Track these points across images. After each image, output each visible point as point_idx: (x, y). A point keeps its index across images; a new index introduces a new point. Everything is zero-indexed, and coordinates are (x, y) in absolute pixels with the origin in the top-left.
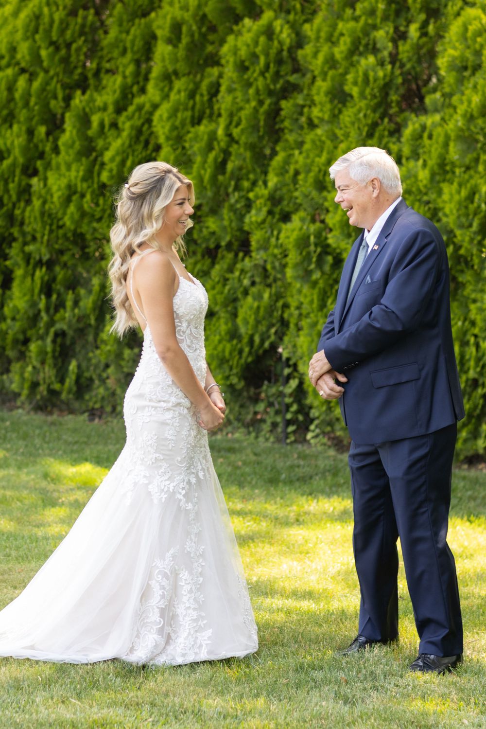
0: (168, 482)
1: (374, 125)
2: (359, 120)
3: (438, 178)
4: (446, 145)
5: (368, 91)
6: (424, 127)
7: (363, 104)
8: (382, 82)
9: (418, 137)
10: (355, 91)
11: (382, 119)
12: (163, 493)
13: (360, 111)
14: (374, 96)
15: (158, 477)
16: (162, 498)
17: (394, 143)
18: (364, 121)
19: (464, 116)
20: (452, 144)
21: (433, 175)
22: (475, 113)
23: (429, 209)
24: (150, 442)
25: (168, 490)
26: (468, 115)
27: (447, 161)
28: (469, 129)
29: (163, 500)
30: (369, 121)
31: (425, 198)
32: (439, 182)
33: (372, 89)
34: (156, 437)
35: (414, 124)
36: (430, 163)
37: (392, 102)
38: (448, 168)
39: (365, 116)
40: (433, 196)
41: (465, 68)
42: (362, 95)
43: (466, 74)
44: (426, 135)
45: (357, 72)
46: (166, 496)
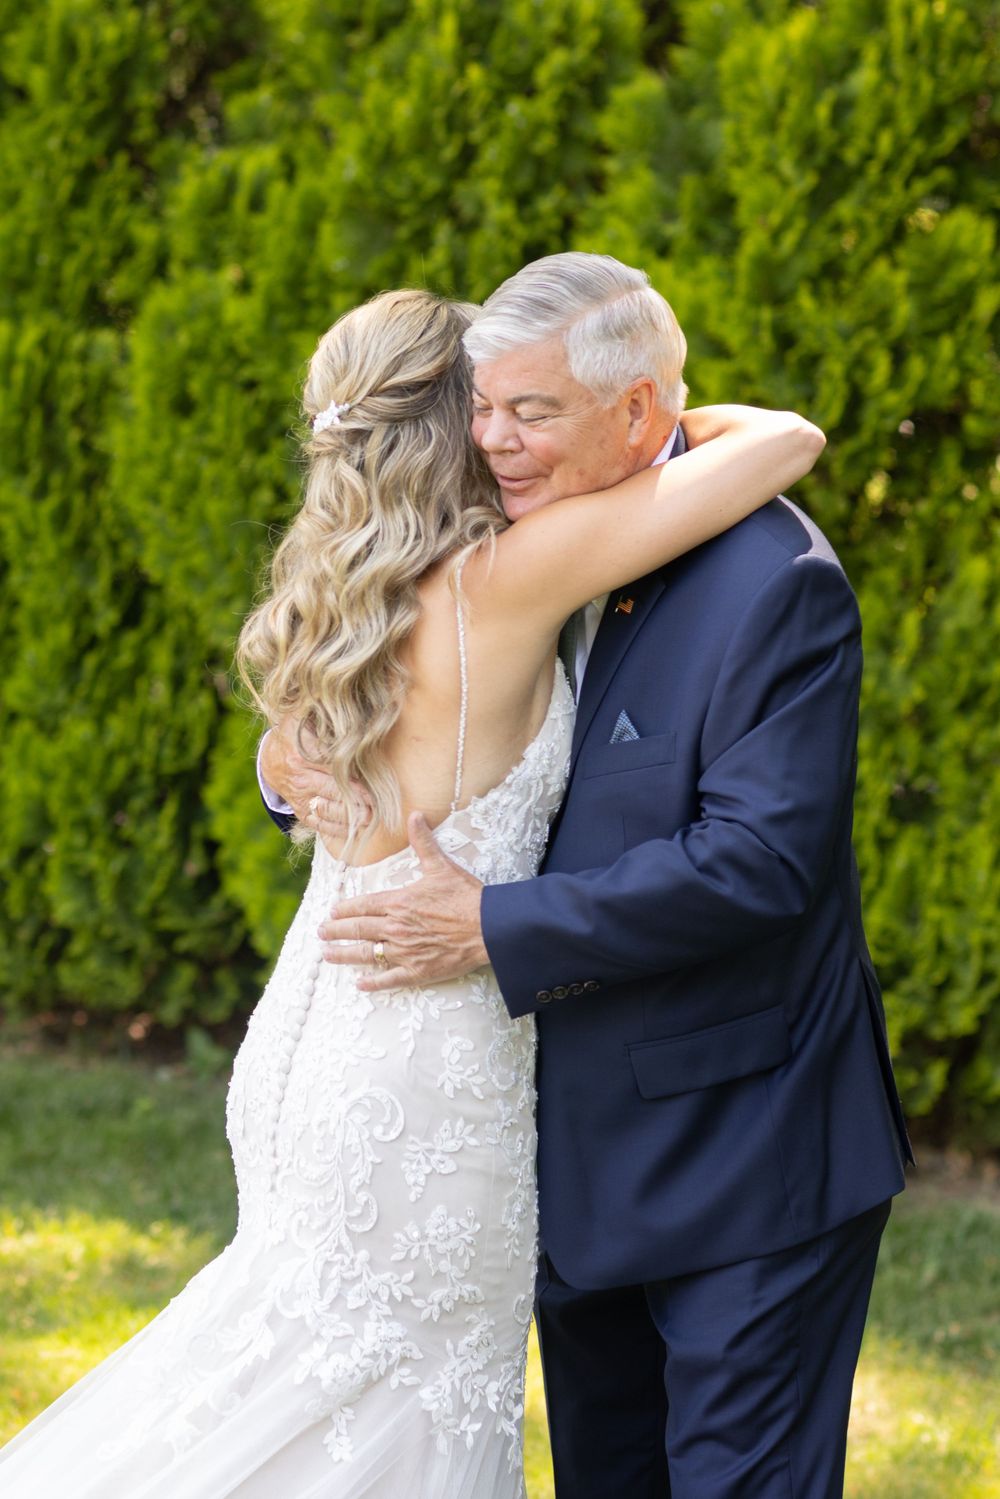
0: (482, 1379)
1: (88, 174)
2: (47, 158)
3: (284, 319)
4: (309, 230)
5: (75, 79)
6: (231, 182)
7: (62, 113)
8: (111, 57)
9: (218, 204)
10: (38, 80)
11: (110, 154)
12: (467, 1418)
13: (51, 129)
14: (91, 96)
15: (455, 1362)
16: (464, 1433)
17: (145, 221)
18: (63, 161)
19: (366, 151)
20: (327, 231)
21: (272, 309)
22: (402, 144)
23: (257, 403)
24: (451, 1244)
25: (483, 1407)
26: (378, 151)
27: (312, 274)
28: (379, 189)
29: (470, 1440)
30: (78, 161)
31: (247, 373)
32: (285, 331)
33: (88, 74)
34: (478, 1226)
35: (202, 170)
36: (262, 279)
37: (137, 110)
38: (312, 292)
39: (66, 146)
40: (266, 368)
41: (352, 24)
42: (59, 90)
43: (357, 39)
44: (240, 201)
45: (41, 26)
46: (477, 1427)
